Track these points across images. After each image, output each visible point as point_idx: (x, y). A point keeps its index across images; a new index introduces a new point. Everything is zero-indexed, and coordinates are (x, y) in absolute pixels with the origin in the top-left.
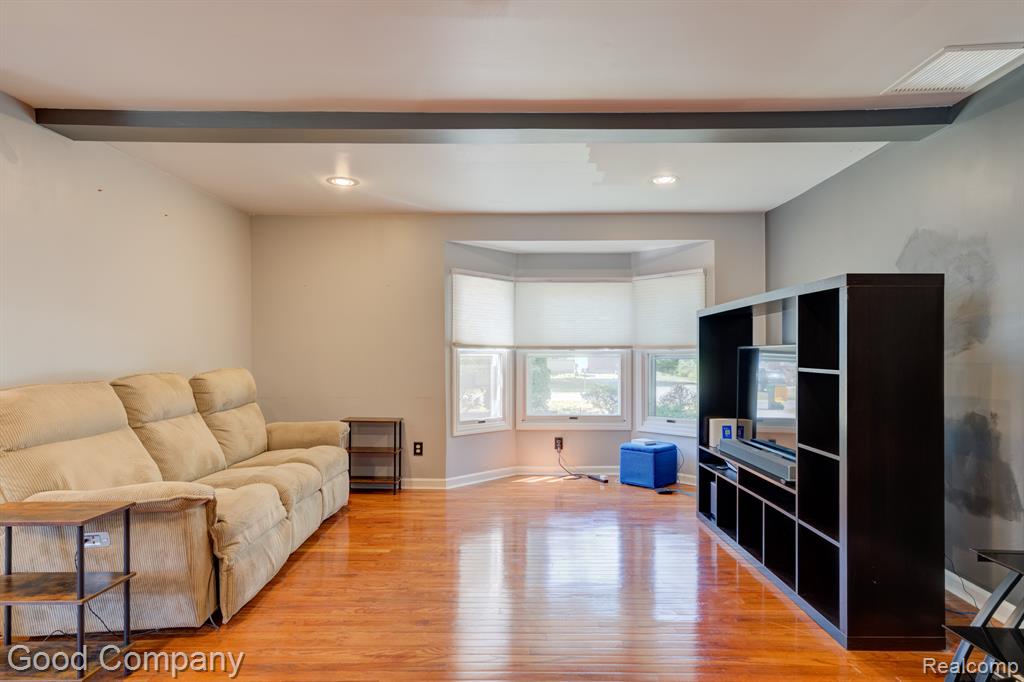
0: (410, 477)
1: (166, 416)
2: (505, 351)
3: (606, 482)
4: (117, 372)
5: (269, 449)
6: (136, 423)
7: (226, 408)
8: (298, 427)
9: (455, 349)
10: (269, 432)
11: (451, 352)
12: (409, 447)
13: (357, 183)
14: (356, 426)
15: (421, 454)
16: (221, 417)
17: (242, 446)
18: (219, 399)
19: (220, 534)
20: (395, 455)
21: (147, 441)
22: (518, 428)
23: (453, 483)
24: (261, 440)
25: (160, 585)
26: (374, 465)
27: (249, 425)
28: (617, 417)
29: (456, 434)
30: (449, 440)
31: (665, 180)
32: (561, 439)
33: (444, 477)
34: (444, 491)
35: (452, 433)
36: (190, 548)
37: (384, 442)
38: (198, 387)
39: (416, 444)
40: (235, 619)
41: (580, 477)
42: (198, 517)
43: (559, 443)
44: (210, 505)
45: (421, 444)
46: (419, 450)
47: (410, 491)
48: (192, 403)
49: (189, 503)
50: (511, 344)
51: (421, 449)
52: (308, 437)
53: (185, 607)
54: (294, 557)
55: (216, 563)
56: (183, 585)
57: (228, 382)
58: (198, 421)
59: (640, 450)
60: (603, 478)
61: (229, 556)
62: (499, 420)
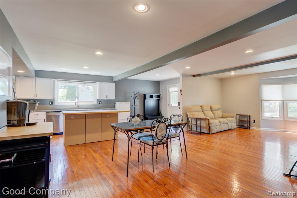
0: (252, 127)
1: (206, 111)
2: (280, 101)
4: (201, 104)
5: (222, 117)
6: (203, 111)
7: (215, 110)
8: (227, 114)
9: (262, 101)
10: (222, 115)
11: (261, 102)
13: (235, 74)
14: (240, 116)
15: (254, 122)
16: (214, 112)
17: (217, 116)
18: (214, 109)
19: (210, 123)
20: (248, 122)
21: (204, 113)
22: (285, 120)
23: (262, 129)
24: (221, 115)
25: (204, 127)
26: (244, 123)
27: (219, 113)
29: (263, 119)
30: (261, 120)
33: (260, 128)
34: (260, 131)
36: (206, 124)
37: (246, 119)
38: (211, 107)
39: (253, 120)
40: (211, 134)
42: (207, 121)
44: (208, 120)
45: (254, 120)
46: (254, 121)
47: (252, 129)
48: (210, 109)
49: (206, 119)
50: (282, 100)
52: (228, 116)
53: (206, 131)
54: (221, 131)
55: (209, 127)
56: (206, 128)
57: (215, 107)
58: (211, 112)
61: (211, 126)
62: (278, 117)
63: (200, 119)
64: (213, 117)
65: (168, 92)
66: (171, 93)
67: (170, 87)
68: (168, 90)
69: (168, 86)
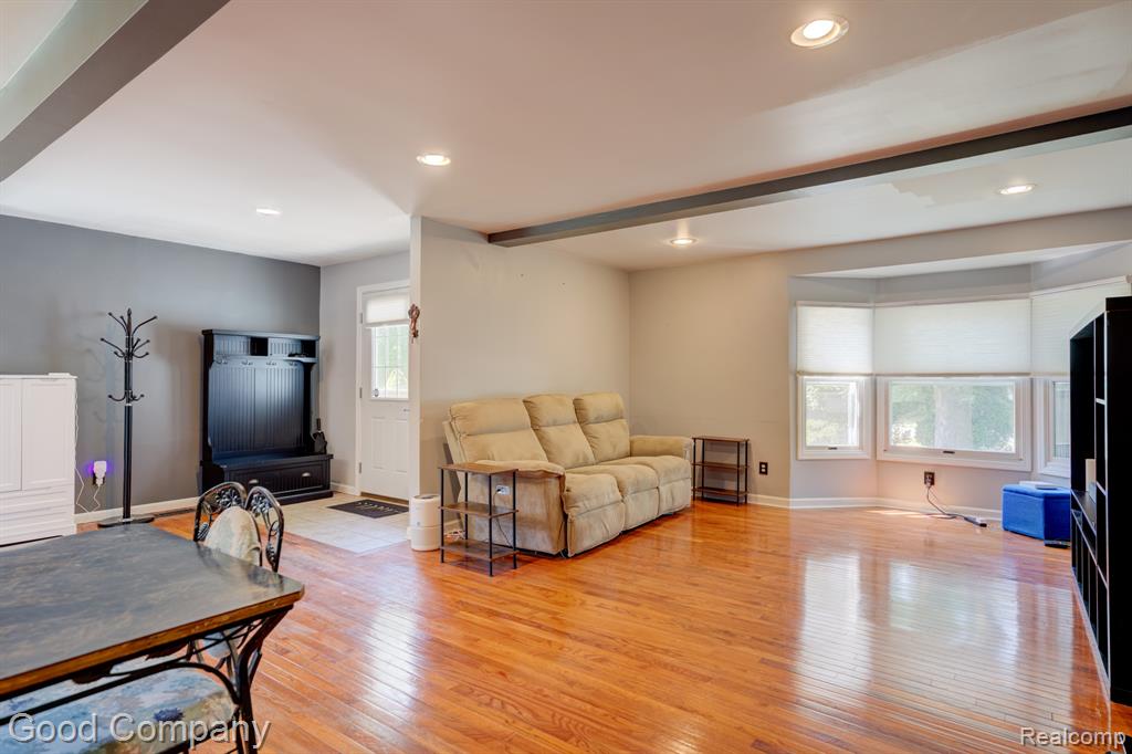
0: (756, 493)
1: (555, 424)
2: (862, 379)
3: (983, 525)
4: (527, 389)
5: (631, 455)
6: (535, 426)
7: (598, 420)
8: (652, 440)
9: (800, 377)
10: (632, 442)
11: (796, 379)
12: (755, 467)
13: (694, 241)
14: (709, 443)
15: (766, 473)
16: (594, 427)
17: (607, 450)
18: (592, 415)
19: (567, 498)
20: (741, 471)
21: (541, 439)
22: (879, 458)
23: (797, 503)
24: (624, 446)
25: (533, 523)
26: (723, 479)
27: (616, 435)
28: (1013, 454)
29: (800, 457)
30: (793, 463)
31: (1018, 189)
32: (932, 474)
33: (788, 497)
34: (788, 510)
35: (797, 456)
36: (548, 503)
37: (731, 460)
38: (578, 406)
39: (761, 464)
40: (576, 556)
41: (954, 517)
42: (554, 485)
43: (930, 478)
44: (561, 478)
45: (766, 464)
46: (764, 469)
47: (755, 506)
48: (573, 416)
49: (546, 474)
50: (870, 371)
51: (766, 469)
52: (659, 448)
53: (547, 540)
54: (627, 533)
55: (565, 516)
56: (546, 526)
57: (599, 403)
58: (577, 430)
59: (1025, 494)
60: (979, 520)
61: (572, 513)
62: (855, 448)
63: (514, 476)
64: (586, 458)
65: (359, 325)
66: (376, 331)
67: (368, 296)
68: (359, 310)
69: (360, 290)
